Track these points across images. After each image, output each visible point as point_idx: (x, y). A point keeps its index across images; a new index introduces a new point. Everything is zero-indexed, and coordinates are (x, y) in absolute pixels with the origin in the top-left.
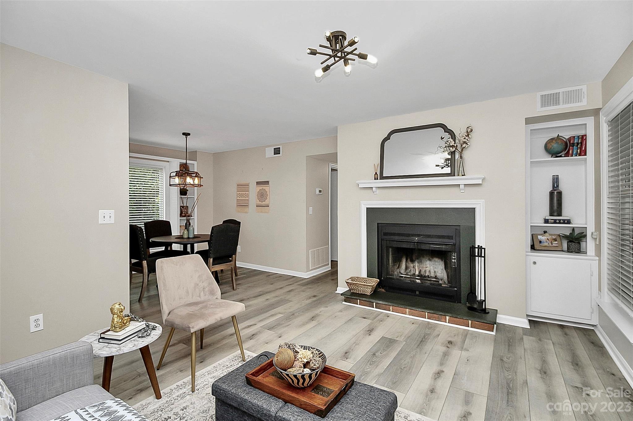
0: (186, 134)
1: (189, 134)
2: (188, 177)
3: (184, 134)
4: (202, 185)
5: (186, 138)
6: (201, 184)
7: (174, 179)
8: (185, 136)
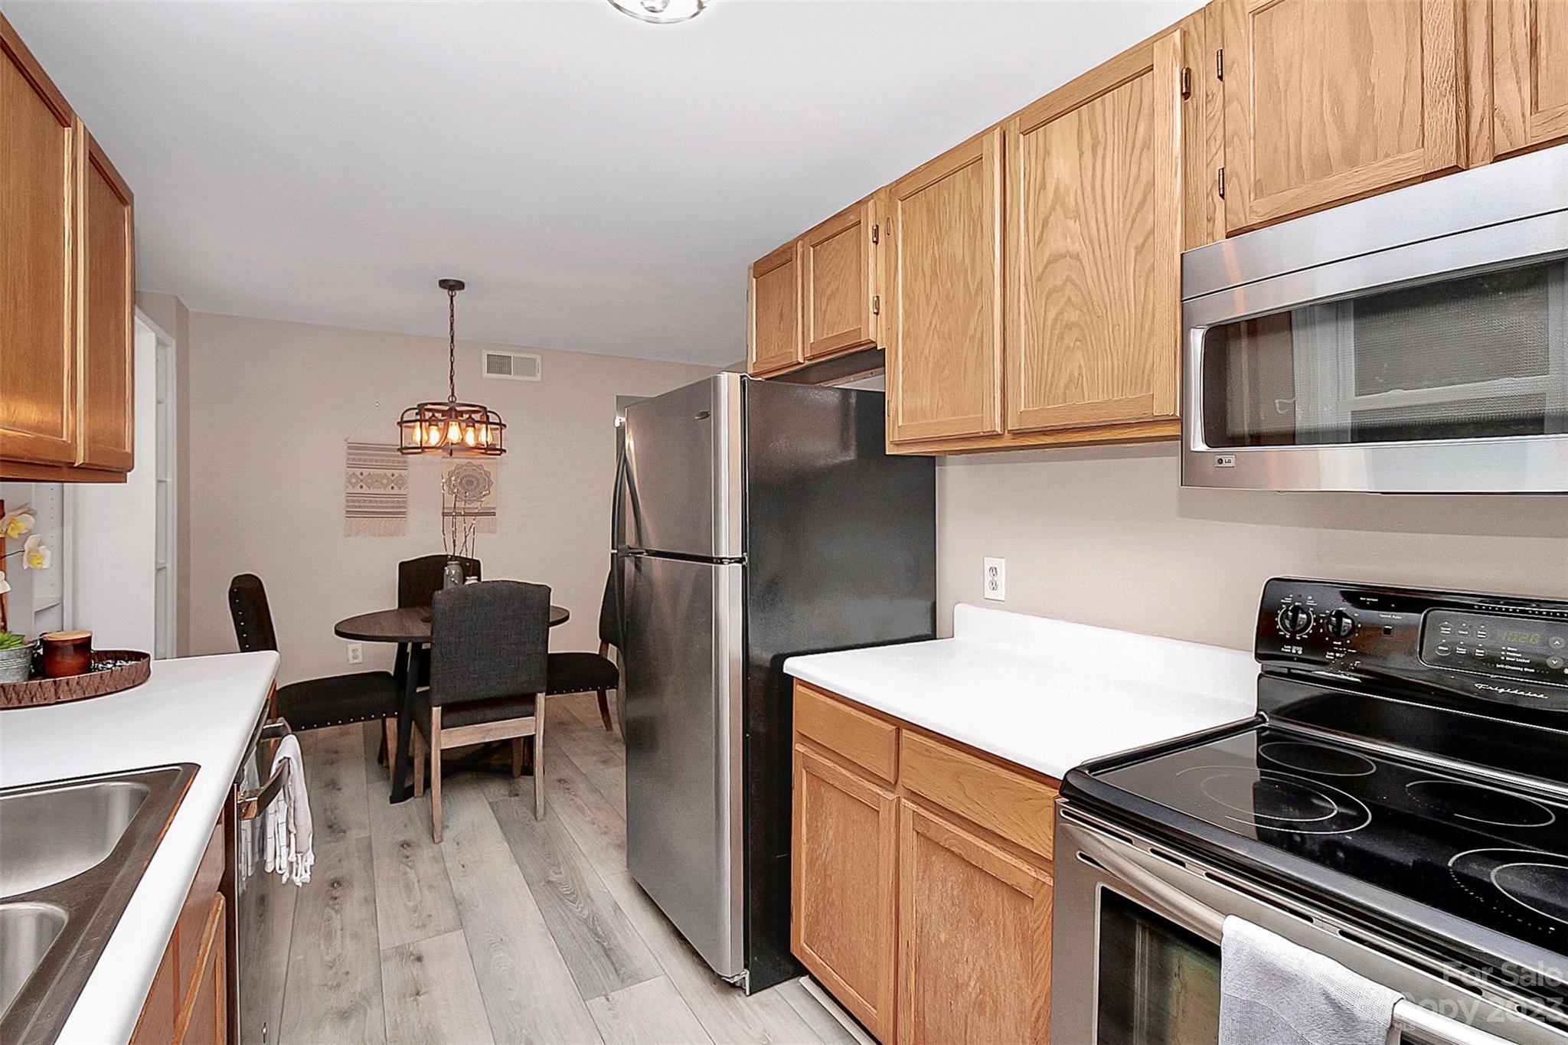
0: (452, 283)
1: (460, 285)
2: (454, 423)
3: (444, 284)
4: (505, 451)
5: (452, 297)
6: (503, 448)
7: (411, 430)
8: (447, 291)
